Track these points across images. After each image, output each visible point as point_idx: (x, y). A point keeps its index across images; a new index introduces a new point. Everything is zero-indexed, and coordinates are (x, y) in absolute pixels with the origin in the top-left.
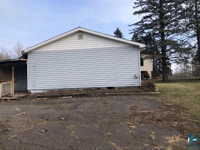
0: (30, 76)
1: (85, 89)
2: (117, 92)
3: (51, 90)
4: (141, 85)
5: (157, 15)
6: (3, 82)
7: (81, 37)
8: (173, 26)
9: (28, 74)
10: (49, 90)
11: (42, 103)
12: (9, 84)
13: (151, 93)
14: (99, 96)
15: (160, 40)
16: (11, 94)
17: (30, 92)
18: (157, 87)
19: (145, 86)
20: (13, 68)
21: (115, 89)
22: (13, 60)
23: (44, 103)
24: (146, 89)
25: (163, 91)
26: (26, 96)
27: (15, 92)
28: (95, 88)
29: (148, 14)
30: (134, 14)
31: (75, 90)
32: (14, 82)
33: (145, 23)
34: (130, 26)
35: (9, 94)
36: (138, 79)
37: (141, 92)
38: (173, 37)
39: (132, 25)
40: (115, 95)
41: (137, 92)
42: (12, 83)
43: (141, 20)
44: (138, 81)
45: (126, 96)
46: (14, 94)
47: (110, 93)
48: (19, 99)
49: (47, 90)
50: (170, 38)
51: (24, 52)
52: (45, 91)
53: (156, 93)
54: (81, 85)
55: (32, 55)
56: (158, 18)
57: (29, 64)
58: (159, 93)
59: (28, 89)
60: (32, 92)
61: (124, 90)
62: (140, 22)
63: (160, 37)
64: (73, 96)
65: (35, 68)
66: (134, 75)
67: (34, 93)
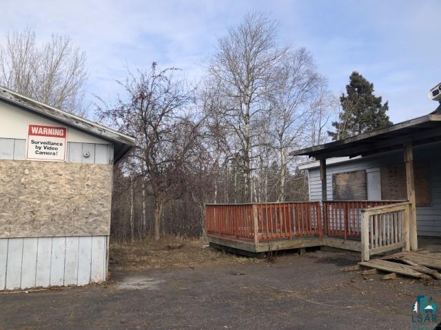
12: (397, 212)
16: (408, 248)
32: (414, 207)
35: (400, 250)
42: (407, 212)
46: (418, 251)
48: (434, 278)
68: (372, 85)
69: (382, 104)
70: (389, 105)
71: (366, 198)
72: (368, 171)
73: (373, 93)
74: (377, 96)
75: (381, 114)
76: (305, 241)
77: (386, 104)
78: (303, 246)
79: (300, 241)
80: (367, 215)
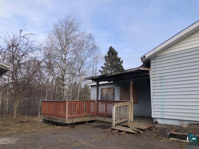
0: (155, 94)
9: (152, 91)
12: (126, 106)
16: (130, 121)
17: (156, 122)
20: (132, 83)
22: (129, 71)
26: (150, 127)
32: (132, 104)
35: (127, 121)
42: (130, 105)
46: (133, 122)
48: (139, 133)
51: (144, 57)
52: (185, 123)
55: (156, 61)
57: (153, 76)
59: (153, 116)
60: (160, 121)
65: (163, 81)
67: (163, 125)
68: (117, 53)
71: (114, 99)
72: (115, 88)
73: (117, 56)
74: (119, 57)
75: (120, 65)
76: (88, 118)
77: (122, 61)
78: (87, 120)
79: (86, 118)
80: (115, 107)
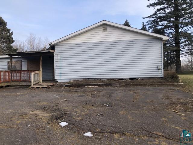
1: (108, 80)
2: (141, 83)
3: (76, 79)
4: (163, 76)
5: (172, 7)
6: (34, 71)
7: (105, 30)
8: (187, 19)
9: (55, 64)
10: (75, 80)
11: (73, 91)
12: (38, 73)
13: (174, 84)
14: (124, 86)
15: (175, 32)
16: (40, 83)
17: (57, 81)
18: (180, 79)
19: (169, 77)
21: (138, 79)
23: (75, 91)
24: (170, 80)
25: (186, 82)
27: (43, 81)
28: (118, 79)
29: (162, 6)
30: (148, 6)
31: (99, 80)
32: (42, 72)
33: (159, 15)
34: (144, 18)
35: (38, 83)
36: (161, 70)
37: (165, 83)
38: (187, 30)
39: (146, 17)
40: (139, 85)
41: (161, 82)
42: (40, 73)
43: (154, 13)
44: (160, 72)
45: (151, 86)
46: (42, 83)
47: (134, 83)
48: (49, 87)
49: (73, 80)
50: (185, 30)
51: (52, 43)
52: (71, 80)
53: (180, 84)
54: (104, 75)
55: (59, 46)
56: (172, 10)
57: (56, 55)
58: (182, 84)
59: (55, 78)
60: (59, 81)
61: (147, 81)
62: (154, 14)
63: (174, 29)
64: (99, 85)
66: (156, 67)
67: (60, 82)
69: (11, 32)
70: (13, 33)
71: (22, 69)
72: (22, 61)
76: (5, 83)
77: (12, 33)
78: (5, 85)
79: (4, 84)
80: (33, 74)
